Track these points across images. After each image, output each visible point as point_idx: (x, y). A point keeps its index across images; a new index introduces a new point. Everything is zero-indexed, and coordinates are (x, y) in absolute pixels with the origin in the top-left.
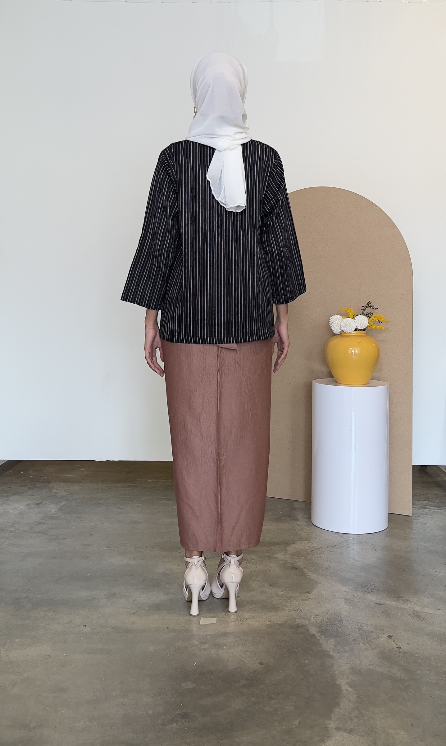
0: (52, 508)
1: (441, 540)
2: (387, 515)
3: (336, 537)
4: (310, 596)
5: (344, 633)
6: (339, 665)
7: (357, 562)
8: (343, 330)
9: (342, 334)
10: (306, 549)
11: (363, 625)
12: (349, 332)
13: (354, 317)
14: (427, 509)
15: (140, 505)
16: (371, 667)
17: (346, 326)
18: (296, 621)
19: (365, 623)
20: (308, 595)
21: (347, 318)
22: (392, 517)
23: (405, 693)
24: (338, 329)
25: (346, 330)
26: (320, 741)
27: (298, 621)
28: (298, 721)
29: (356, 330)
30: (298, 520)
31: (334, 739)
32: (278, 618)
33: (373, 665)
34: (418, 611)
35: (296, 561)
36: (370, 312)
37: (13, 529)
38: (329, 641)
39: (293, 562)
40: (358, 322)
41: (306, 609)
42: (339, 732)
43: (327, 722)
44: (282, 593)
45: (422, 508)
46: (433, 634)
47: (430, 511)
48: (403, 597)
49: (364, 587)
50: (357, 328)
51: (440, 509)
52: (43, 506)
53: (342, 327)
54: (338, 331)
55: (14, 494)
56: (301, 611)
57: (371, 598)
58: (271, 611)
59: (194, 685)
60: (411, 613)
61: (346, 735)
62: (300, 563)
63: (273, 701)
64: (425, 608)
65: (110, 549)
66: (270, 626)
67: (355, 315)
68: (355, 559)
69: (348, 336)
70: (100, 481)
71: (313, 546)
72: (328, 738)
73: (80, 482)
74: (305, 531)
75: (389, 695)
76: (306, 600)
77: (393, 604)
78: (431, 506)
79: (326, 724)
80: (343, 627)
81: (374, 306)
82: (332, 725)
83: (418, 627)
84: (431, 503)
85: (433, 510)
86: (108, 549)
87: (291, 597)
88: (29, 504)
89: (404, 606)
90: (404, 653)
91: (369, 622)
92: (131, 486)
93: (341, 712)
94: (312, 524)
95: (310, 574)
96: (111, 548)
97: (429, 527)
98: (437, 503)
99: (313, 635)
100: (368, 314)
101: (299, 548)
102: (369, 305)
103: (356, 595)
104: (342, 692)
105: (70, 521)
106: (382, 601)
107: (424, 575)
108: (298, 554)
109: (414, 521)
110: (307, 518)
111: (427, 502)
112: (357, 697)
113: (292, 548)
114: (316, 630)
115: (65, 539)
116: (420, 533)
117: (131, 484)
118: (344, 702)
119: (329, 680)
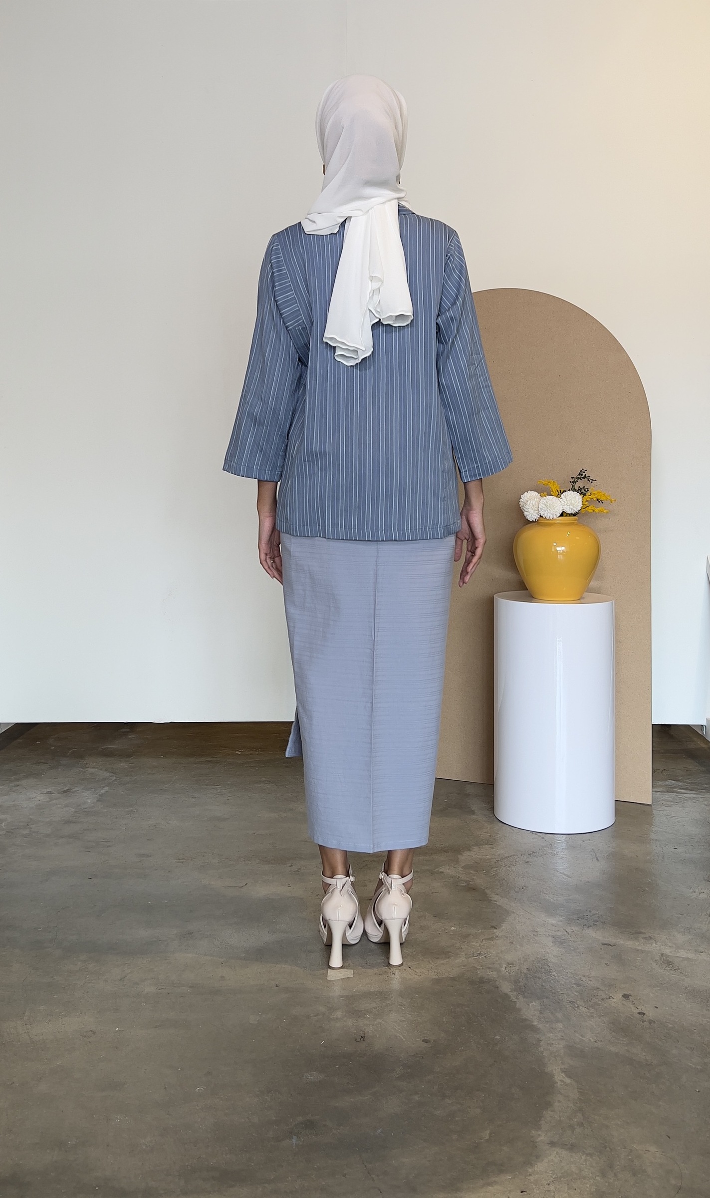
0: (87, 798)
1: (699, 842)
2: (614, 803)
3: (533, 839)
4: (497, 932)
5: (553, 992)
6: (549, 1042)
7: (569, 878)
8: (542, 515)
9: (540, 521)
10: (488, 859)
11: (584, 979)
12: (551, 518)
13: (559, 495)
14: (675, 794)
15: (225, 791)
16: (599, 1044)
17: (547, 508)
18: (477, 973)
19: (587, 974)
20: (495, 931)
21: (547, 497)
22: (622, 808)
23: (654, 1085)
24: (534, 514)
25: (547, 514)
26: (525, 1163)
27: (481, 973)
28: (488, 1132)
29: (562, 515)
30: (473, 813)
31: (546, 1160)
32: (450, 968)
33: (601, 1041)
34: (669, 956)
35: (474, 877)
36: (584, 487)
37: (27, 831)
38: (530, 1005)
39: (468, 879)
40: (566, 502)
41: (491, 953)
42: (554, 1149)
43: (534, 1132)
44: (453, 928)
45: (667, 792)
46: (694, 991)
47: (680, 796)
48: (644, 933)
49: (583, 918)
50: (564, 512)
51: (695, 792)
52: (73, 795)
53: (540, 510)
54: (534, 517)
55: (26, 777)
56: (485, 956)
57: (594, 935)
58: (438, 958)
59: (322, 1076)
60: (658, 958)
61: (564, 1153)
62: (480, 881)
63: (448, 1101)
64: (679, 951)
65: (181, 862)
66: (437, 981)
67: (560, 491)
68: (566, 873)
69: (550, 525)
70: (160, 754)
71: (499, 853)
72: (537, 1158)
73: (129, 756)
74: (485, 830)
75: (630, 1090)
76: (491, 939)
77: (630, 944)
78: (680, 789)
79: (532, 1137)
80: (552, 982)
81: (589, 477)
82: (542, 1137)
83: (671, 981)
84: (680, 784)
85: (685, 795)
86: (179, 862)
87: (468, 936)
88: (50, 793)
89: (647, 948)
90: (651, 1022)
91: (593, 974)
92: (210, 761)
93: (555, 1118)
94: (495, 819)
95: (496, 898)
96: (183, 861)
97: (679, 822)
98: (689, 783)
99: (506, 994)
100: (580, 489)
101: (477, 856)
102: (582, 476)
103: (569, 930)
104: (555, 1085)
105: (116, 818)
106: (612, 940)
107: (674, 898)
108: (477, 867)
109: (654, 812)
110: (488, 810)
111: (674, 782)
112: (578, 1092)
113: (466, 857)
114: (510, 987)
115: (110, 846)
116: (665, 832)
117: (209, 759)
118: (559, 1101)
119: (534, 1066)
